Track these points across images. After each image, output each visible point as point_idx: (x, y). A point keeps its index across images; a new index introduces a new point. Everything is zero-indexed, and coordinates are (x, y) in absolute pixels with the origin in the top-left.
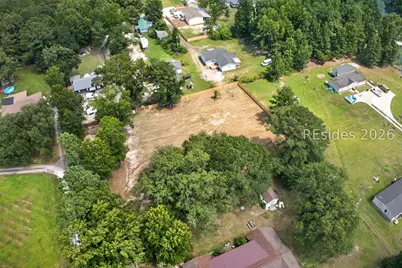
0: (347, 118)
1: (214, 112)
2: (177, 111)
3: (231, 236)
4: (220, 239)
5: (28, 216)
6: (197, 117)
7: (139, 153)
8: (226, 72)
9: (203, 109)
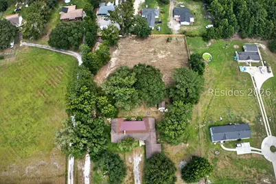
0: (232, 79)
1: (163, 49)
2: (145, 43)
3: (137, 114)
4: (132, 114)
5: (61, 75)
6: (153, 49)
7: (117, 61)
8: (183, 25)
9: (158, 46)
